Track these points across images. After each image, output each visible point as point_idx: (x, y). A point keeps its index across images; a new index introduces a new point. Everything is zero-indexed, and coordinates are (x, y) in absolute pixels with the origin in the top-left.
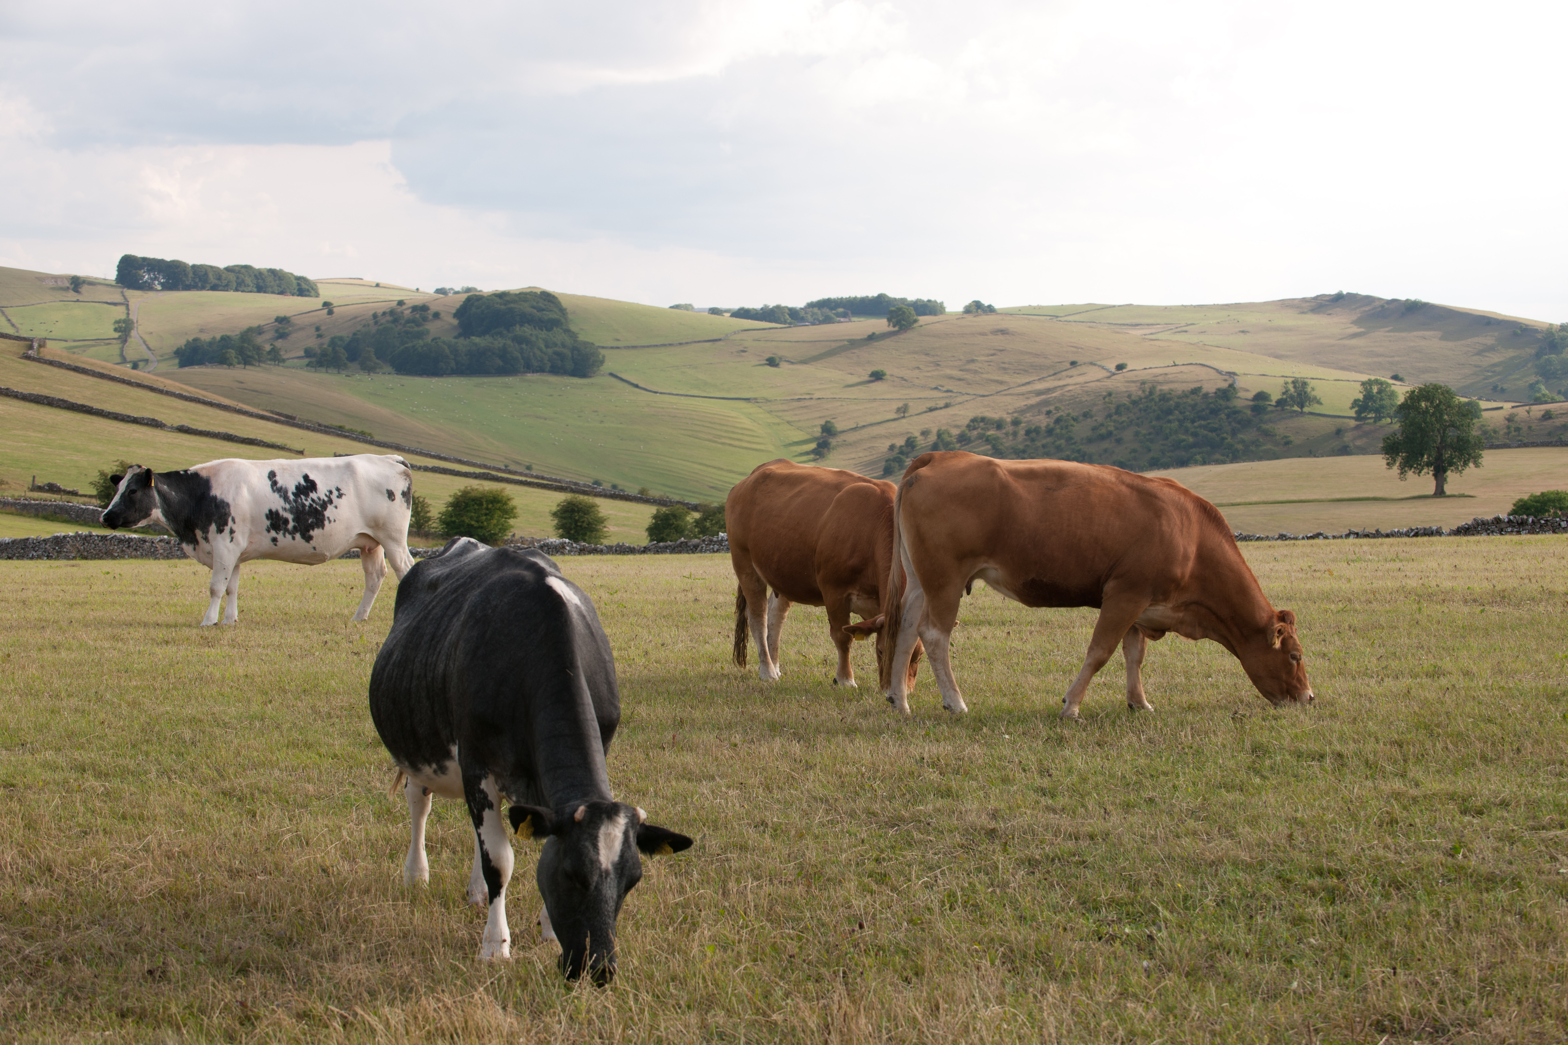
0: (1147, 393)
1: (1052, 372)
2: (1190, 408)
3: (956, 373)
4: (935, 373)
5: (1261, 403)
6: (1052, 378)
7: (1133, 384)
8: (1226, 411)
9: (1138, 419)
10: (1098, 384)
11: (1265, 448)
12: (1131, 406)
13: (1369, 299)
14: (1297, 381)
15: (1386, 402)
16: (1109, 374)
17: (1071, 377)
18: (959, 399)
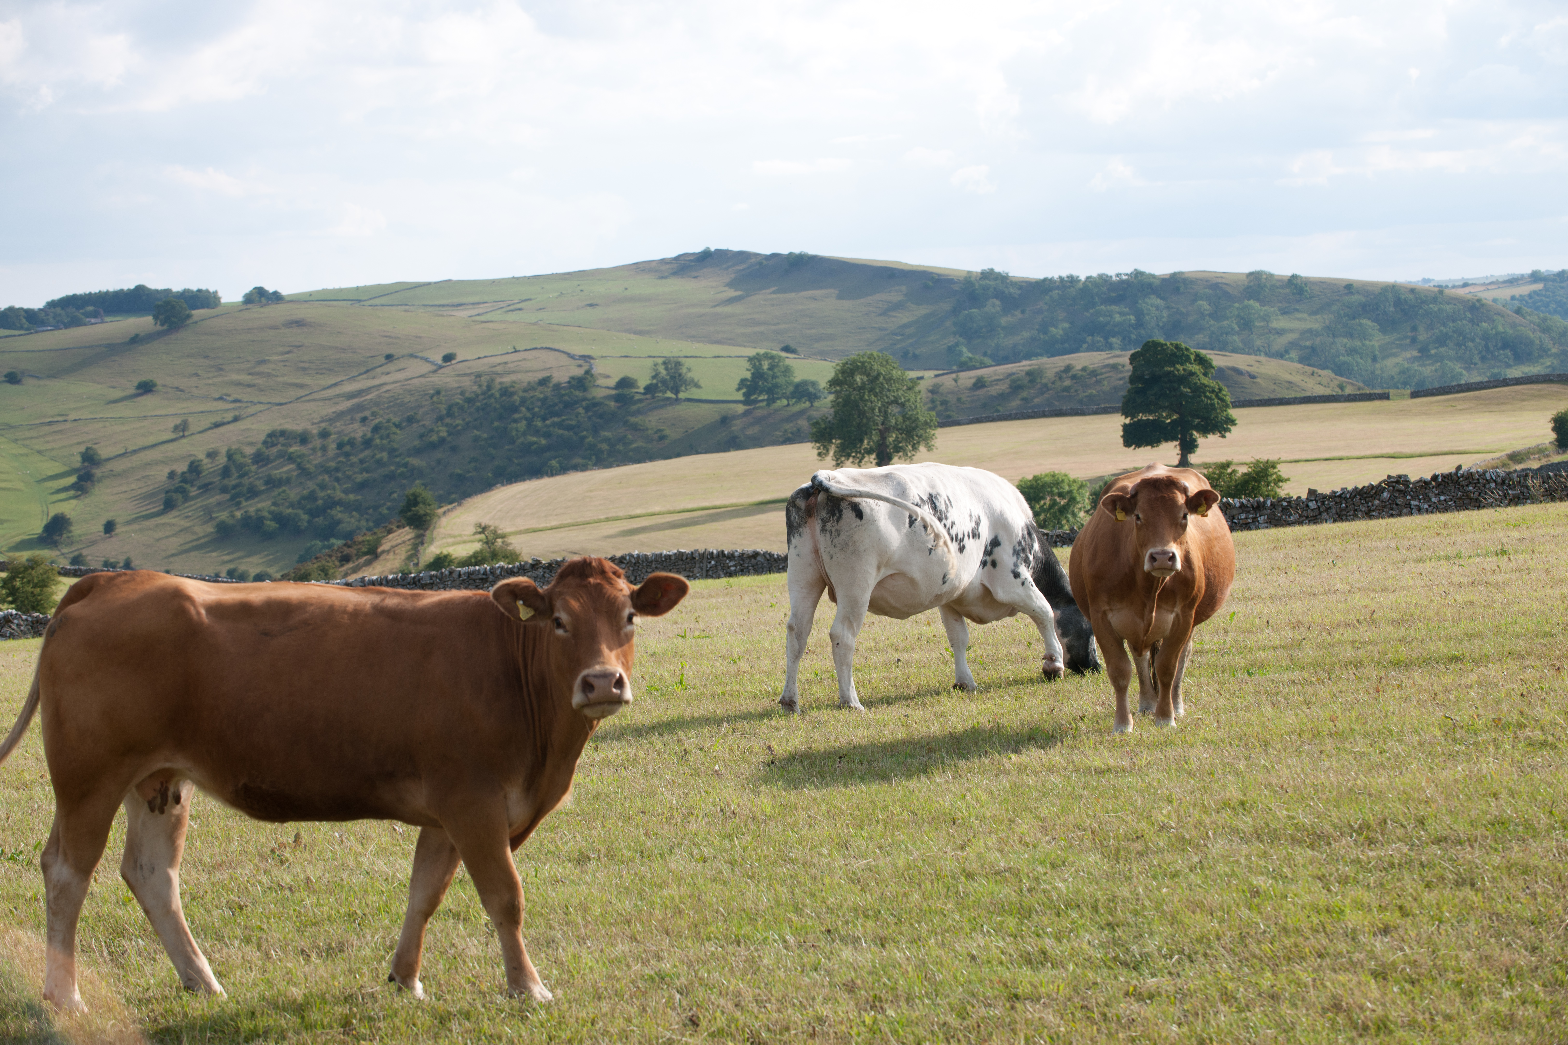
0: (484, 388)
1: (364, 369)
2: (539, 404)
3: (244, 378)
4: (217, 380)
5: (627, 391)
6: (365, 376)
7: (466, 378)
8: (584, 404)
9: (475, 420)
10: (423, 380)
11: (635, 445)
12: (466, 405)
13: (743, 256)
14: (669, 362)
15: (781, 380)
16: (434, 368)
17: (388, 373)
18: (252, 410)
